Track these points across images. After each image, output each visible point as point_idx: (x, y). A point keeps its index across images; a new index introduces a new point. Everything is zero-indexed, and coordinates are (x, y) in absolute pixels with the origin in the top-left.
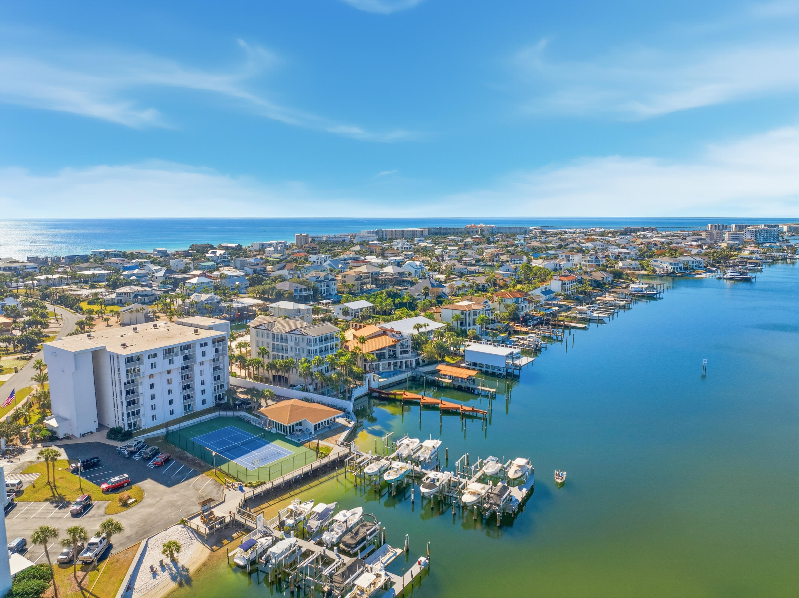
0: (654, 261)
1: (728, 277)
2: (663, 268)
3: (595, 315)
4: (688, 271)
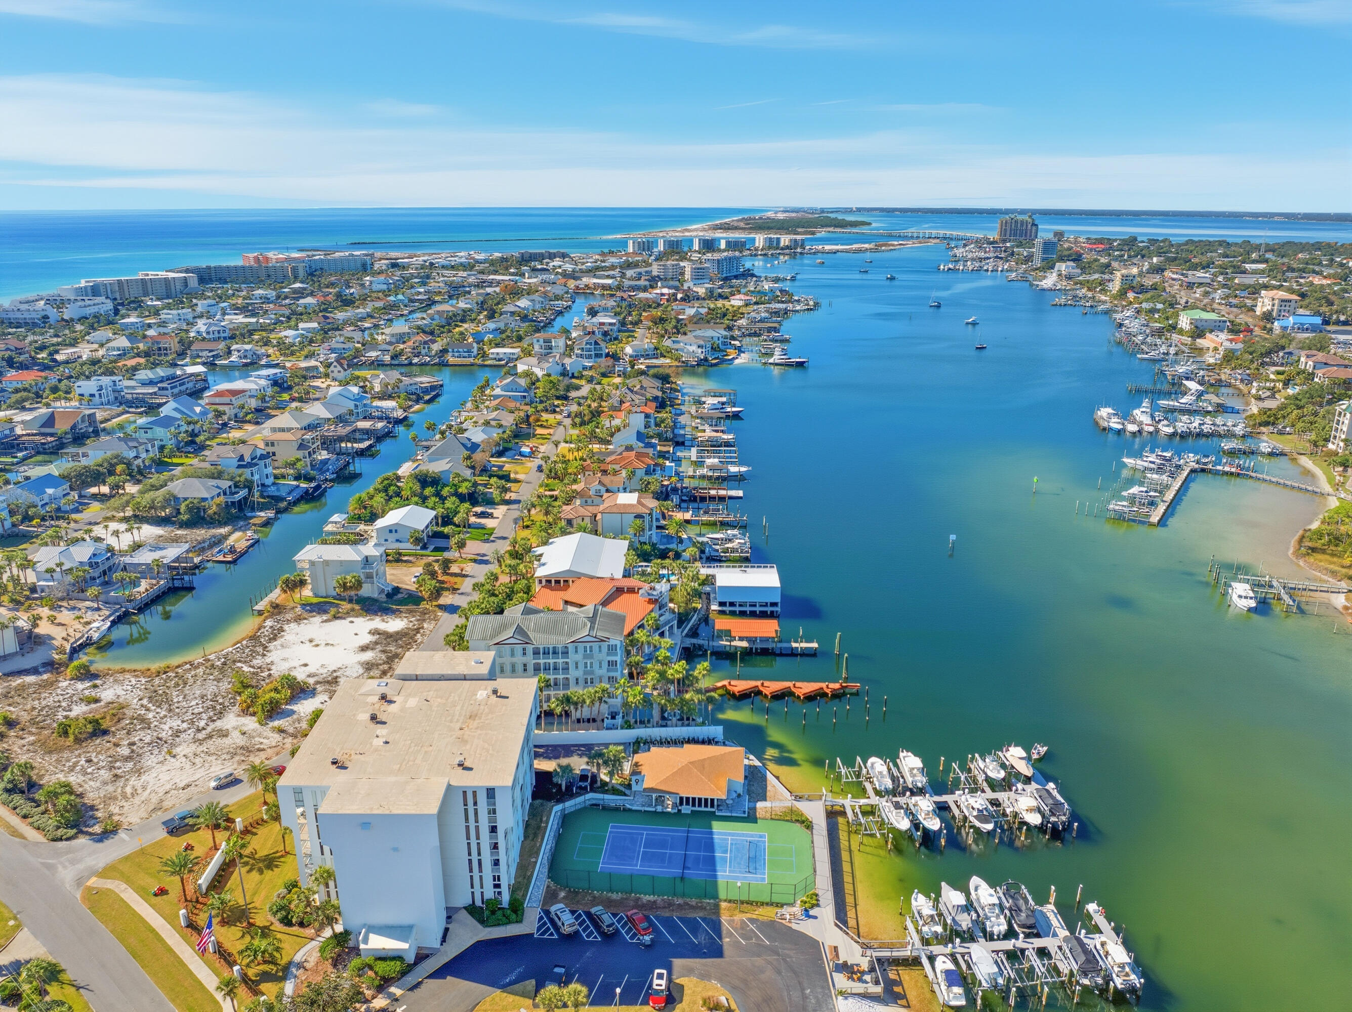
0: (674, 342)
1: (777, 361)
2: (688, 353)
3: (734, 469)
4: (720, 355)
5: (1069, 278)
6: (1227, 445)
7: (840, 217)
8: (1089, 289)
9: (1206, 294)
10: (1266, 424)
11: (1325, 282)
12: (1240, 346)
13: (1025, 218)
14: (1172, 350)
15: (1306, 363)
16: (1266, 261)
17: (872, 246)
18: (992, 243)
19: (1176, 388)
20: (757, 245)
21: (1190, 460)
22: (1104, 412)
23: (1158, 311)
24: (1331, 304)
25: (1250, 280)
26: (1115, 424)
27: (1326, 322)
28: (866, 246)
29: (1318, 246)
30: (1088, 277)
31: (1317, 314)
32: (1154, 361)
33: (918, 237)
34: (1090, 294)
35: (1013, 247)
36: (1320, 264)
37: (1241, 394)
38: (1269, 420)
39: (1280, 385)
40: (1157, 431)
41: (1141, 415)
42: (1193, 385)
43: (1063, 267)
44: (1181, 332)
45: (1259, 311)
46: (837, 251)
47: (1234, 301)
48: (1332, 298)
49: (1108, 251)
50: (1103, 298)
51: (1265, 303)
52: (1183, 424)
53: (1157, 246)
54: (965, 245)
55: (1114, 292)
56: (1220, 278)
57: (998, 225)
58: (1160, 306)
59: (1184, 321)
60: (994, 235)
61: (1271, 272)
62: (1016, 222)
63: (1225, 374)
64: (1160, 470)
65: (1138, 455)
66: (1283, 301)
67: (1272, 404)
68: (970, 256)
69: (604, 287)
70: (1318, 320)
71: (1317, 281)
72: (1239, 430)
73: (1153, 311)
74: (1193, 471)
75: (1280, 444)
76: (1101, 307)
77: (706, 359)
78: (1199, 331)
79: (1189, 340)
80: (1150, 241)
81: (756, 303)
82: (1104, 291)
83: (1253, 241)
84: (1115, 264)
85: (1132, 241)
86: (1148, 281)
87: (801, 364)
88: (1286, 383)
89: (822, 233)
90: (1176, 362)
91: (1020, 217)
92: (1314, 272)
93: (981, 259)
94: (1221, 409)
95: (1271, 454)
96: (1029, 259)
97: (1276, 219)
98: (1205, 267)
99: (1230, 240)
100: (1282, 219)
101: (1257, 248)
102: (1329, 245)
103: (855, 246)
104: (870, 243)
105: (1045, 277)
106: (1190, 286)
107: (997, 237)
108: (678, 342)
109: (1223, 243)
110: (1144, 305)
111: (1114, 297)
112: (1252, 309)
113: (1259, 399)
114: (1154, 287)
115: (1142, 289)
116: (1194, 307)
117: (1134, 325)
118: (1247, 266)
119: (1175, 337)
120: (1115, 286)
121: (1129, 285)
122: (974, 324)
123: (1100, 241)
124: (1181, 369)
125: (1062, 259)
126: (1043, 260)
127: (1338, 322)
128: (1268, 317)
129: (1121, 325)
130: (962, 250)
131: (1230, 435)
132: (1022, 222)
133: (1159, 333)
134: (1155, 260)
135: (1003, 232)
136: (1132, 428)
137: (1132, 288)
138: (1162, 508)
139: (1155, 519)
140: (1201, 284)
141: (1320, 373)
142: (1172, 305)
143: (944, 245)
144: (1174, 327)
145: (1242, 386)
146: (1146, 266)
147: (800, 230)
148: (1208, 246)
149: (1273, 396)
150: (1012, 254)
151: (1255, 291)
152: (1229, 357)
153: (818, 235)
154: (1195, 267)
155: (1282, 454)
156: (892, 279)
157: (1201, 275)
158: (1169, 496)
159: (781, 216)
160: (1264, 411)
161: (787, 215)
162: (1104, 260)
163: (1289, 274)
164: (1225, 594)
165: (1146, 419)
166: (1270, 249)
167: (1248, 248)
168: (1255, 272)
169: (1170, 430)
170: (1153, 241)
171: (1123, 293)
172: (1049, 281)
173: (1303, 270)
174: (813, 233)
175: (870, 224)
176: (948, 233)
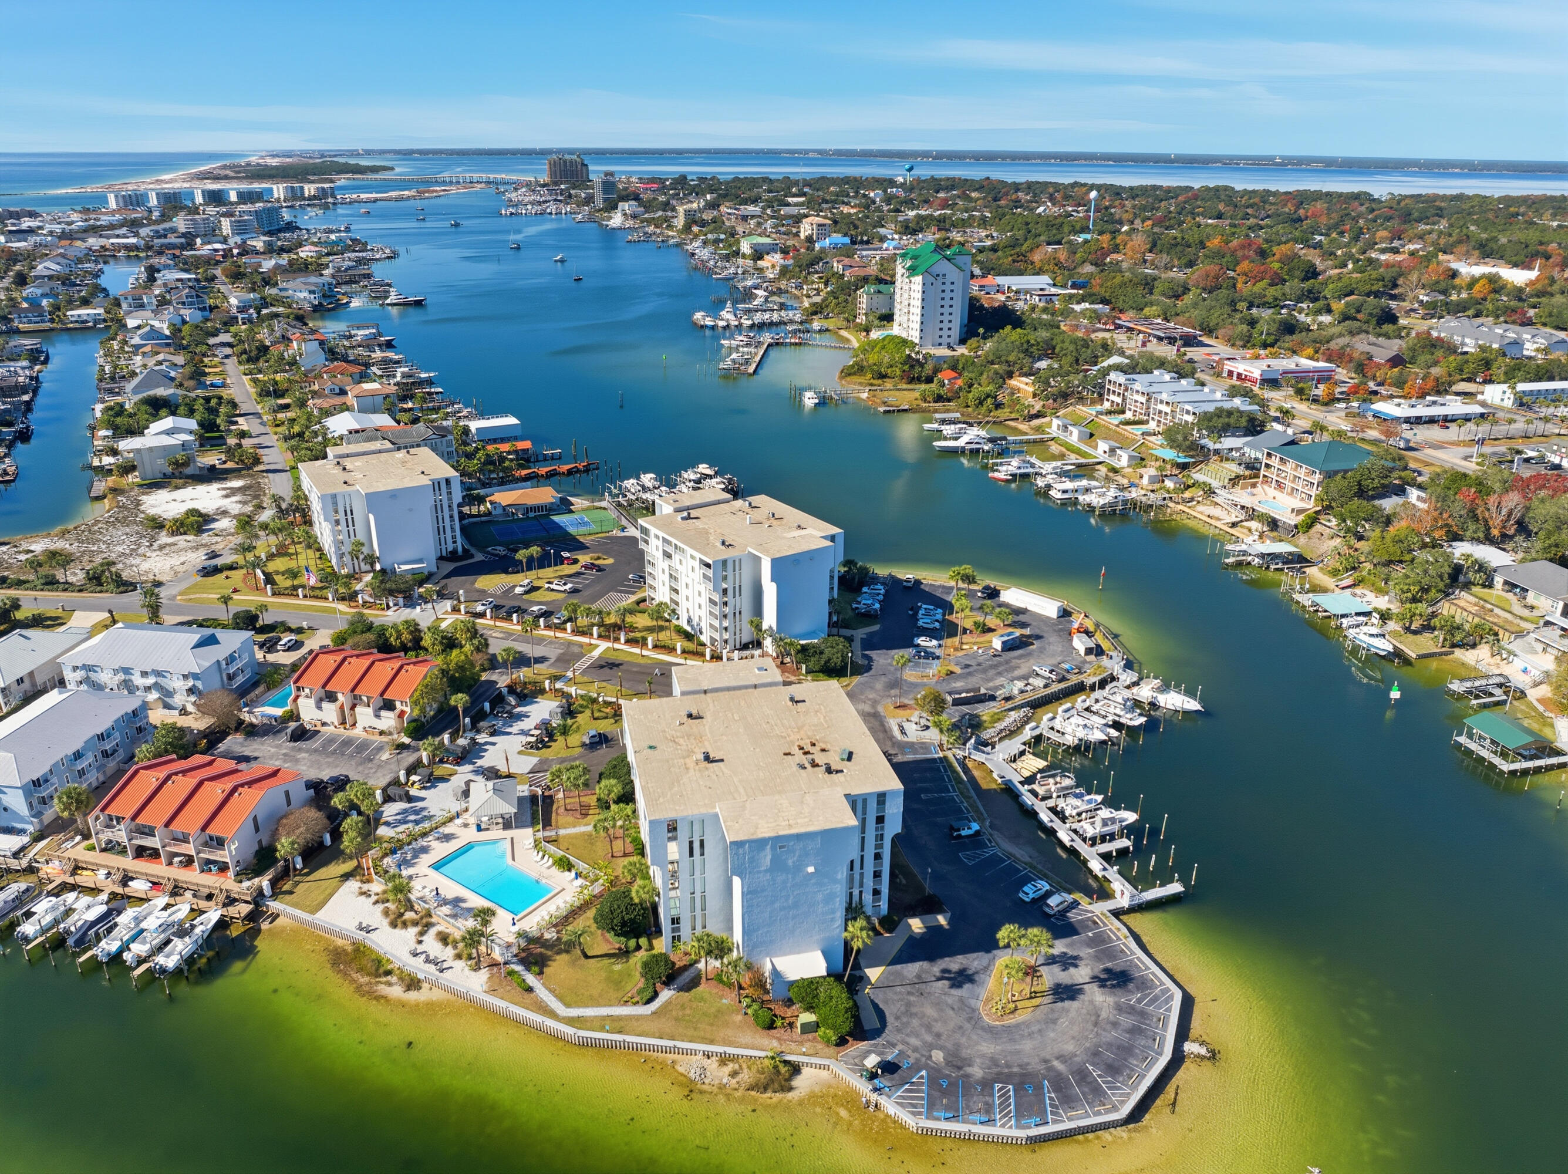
2: (301, 300)
4: (333, 300)
5: (634, 216)
6: (790, 328)
7: (352, 161)
8: (656, 227)
9: (759, 224)
10: (815, 313)
11: (853, 211)
12: (791, 262)
13: (574, 157)
14: (740, 271)
15: (838, 267)
16: (804, 194)
17: (412, 193)
18: (543, 186)
19: (748, 295)
20: (276, 196)
21: (767, 338)
22: (698, 316)
23: (722, 241)
24: (856, 227)
25: (794, 211)
26: (709, 322)
27: (853, 242)
28: (406, 193)
29: (847, 180)
30: (652, 215)
31: (845, 235)
32: (727, 279)
33: (458, 182)
34: (658, 231)
35: (567, 189)
36: (848, 196)
37: (797, 297)
38: (816, 310)
39: (822, 286)
40: (741, 324)
41: (727, 315)
42: (760, 293)
43: (625, 206)
44: (744, 256)
45: (802, 236)
46: (376, 201)
47: (783, 229)
48: (857, 223)
49: (663, 190)
50: (671, 233)
51: (806, 229)
52: (758, 318)
53: (707, 184)
54: (516, 189)
55: (680, 227)
56: (769, 211)
57: (547, 167)
58: (722, 236)
59: (745, 247)
60: (544, 178)
61: (809, 204)
62: (565, 162)
63: (783, 284)
64: (747, 345)
65: (732, 337)
66: (819, 225)
67: (817, 299)
68: (527, 200)
69: (128, 248)
70: (847, 240)
71: (846, 210)
72: (798, 317)
73: (717, 241)
74: (770, 345)
75: (826, 324)
76: (672, 241)
77: (320, 304)
78: (758, 254)
79: (750, 263)
80: (700, 179)
81: (328, 254)
82: (670, 227)
83: (792, 177)
84: (674, 202)
85: (682, 180)
86: (707, 216)
87: (418, 303)
88: (826, 284)
89: (342, 181)
90: (744, 279)
91: (567, 157)
92: (843, 203)
93: (540, 203)
94: (783, 307)
95: (820, 331)
96: (589, 200)
97: (811, 155)
98: (754, 201)
99: (772, 177)
100: (816, 155)
101: (796, 183)
102: (855, 179)
103: (393, 194)
104: (409, 189)
105: (610, 218)
106: (745, 218)
107: (547, 180)
108: (286, 290)
109: (766, 180)
110: (710, 236)
111: (679, 232)
112: (797, 234)
113: (808, 296)
114: (714, 221)
115: (703, 224)
116: (750, 234)
117: (704, 253)
118: (790, 200)
119: (740, 261)
120: (680, 222)
121: (692, 219)
122: (562, 261)
123: (653, 180)
124: (749, 283)
125: (624, 198)
126: (605, 200)
127: (862, 242)
128: (810, 240)
129: (693, 254)
130: (514, 194)
131: (791, 321)
132: (571, 162)
133: (727, 258)
134: (708, 197)
135: (553, 173)
136: (722, 324)
137: (695, 222)
138: (754, 366)
139: (751, 370)
140: (753, 217)
141: (847, 273)
142: (733, 235)
143: (492, 190)
144: (737, 253)
145: (796, 292)
146: (702, 204)
147: (312, 178)
148: (753, 182)
149: (818, 294)
150: (570, 196)
151: (798, 219)
152: (784, 271)
153: (339, 183)
154: (745, 202)
155: (827, 330)
156: (457, 225)
157: (752, 209)
158: (758, 358)
159: (274, 162)
160: (814, 304)
161: (277, 160)
162: (662, 198)
163: (824, 206)
164: (801, 400)
165: (731, 317)
166: (807, 184)
167: (787, 185)
168: (796, 205)
169: (750, 322)
170: (702, 179)
171: (687, 228)
172: (616, 220)
173: (835, 202)
174: (332, 181)
175: (392, 169)
176: (492, 176)
